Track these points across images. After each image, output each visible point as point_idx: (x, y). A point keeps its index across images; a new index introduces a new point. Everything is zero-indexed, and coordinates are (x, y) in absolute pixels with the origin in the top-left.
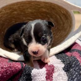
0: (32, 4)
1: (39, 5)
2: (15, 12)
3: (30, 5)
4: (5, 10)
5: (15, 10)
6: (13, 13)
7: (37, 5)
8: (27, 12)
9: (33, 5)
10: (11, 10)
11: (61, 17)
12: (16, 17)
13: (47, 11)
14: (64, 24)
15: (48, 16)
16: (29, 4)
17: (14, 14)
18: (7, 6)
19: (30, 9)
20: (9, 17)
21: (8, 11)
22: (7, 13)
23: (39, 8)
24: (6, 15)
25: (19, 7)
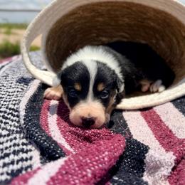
0: (134, 9)
1: (145, 14)
2: (100, 19)
3: (129, 11)
4: (83, 11)
5: (102, 15)
6: (97, 19)
7: (142, 12)
8: (121, 22)
9: (134, 11)
10: (93, 14)
11: (179, 43)
12: (99, 27)
13: (157, 27)
14: (182, 55)
15: (157, 36)
16: (128, 8)
17: (98, 21)
18: (88, 5)
19: (128, 18)
20: (88, 24)
21: (89, 15)
22: (86, 18)
23: (144, 19)
24: (83, 21)
25: (109, 10)
